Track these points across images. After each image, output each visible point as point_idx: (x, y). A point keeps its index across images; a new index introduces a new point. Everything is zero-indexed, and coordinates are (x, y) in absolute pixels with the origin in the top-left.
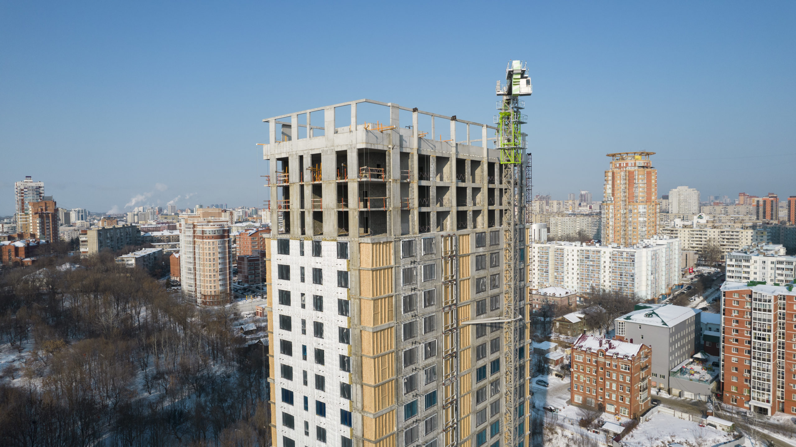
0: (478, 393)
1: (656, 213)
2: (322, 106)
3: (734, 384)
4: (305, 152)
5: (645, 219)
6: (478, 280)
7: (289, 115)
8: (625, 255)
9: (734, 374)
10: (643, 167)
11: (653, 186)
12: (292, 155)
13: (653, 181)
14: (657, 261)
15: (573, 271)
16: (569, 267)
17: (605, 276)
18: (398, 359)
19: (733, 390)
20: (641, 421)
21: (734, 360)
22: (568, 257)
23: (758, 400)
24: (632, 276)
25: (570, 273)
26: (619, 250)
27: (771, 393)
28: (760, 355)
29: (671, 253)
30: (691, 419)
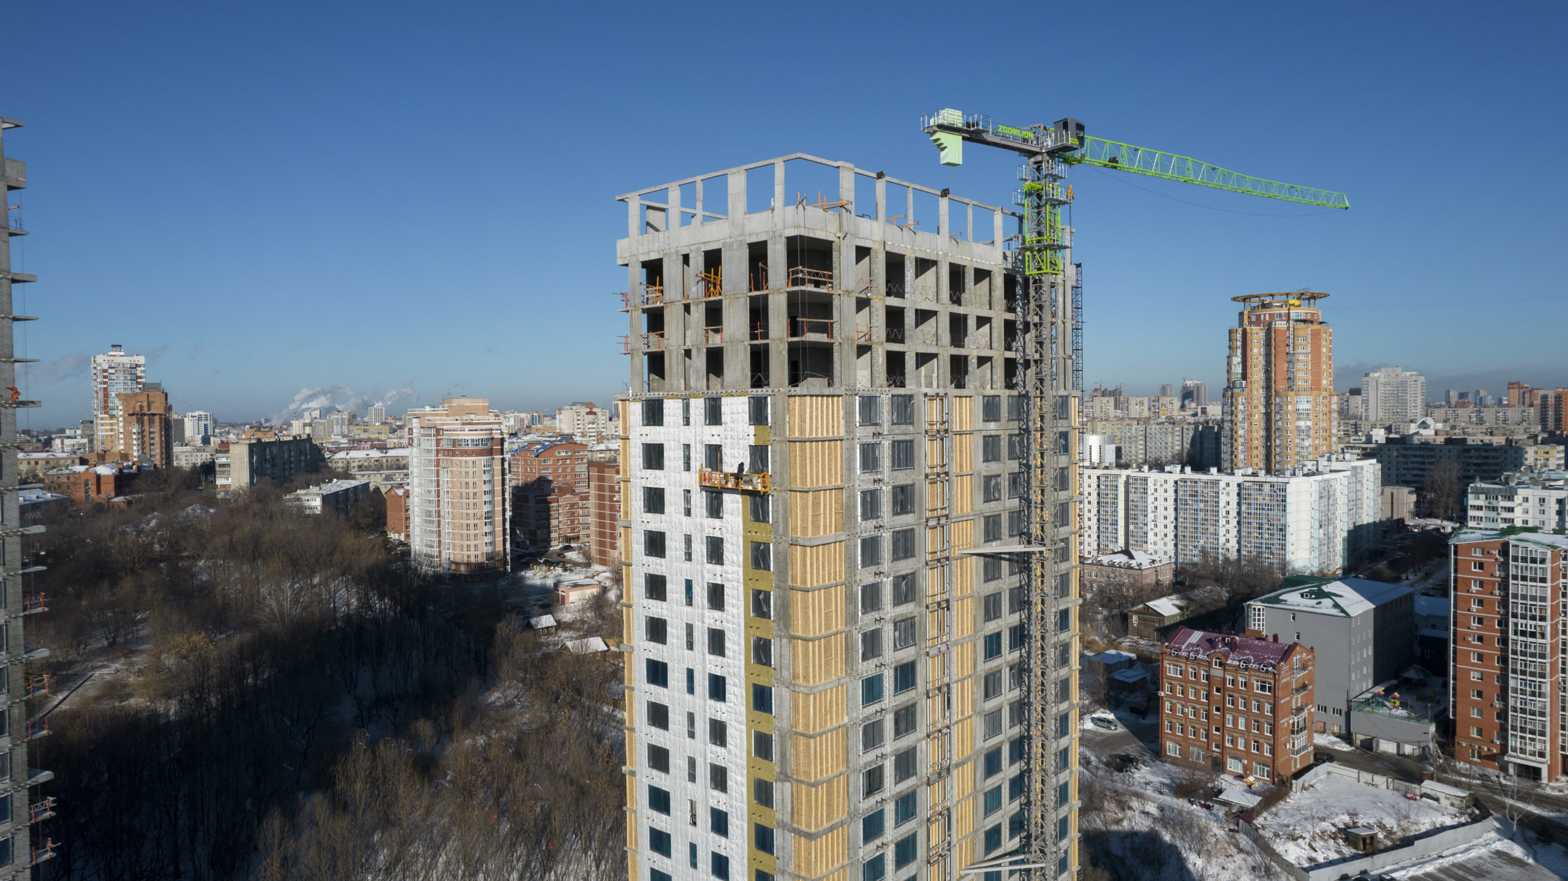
0: (986, 678)
1: (1330, 412)
2: (724, 168)
3: (1474, 722)
4: (692, 248)
5: (1309, 423)
6: (988, 479)
7: (663, 187)
8: (1267, 487)
9: (1474, 704)
10: (1305, 321)
11: (1324, 359)
12: (670, 255)
13: (1324, 350)
14: (1331, 502)
15: (1166, 522)
16: (1158, 514)
17: (1228, 531)
18: (850, 598)
19: (1474, 734)
20: (1294, 789)
21: (1474, 676)
22: (1156, 495)
23: (1523, 751)
24: (1281, 530)
25: (1161, 526)
26: (1257, 479)
27: (1548, 738)
28: (1526, 666)
29: (1359, 487)
30: (1391, 787)
